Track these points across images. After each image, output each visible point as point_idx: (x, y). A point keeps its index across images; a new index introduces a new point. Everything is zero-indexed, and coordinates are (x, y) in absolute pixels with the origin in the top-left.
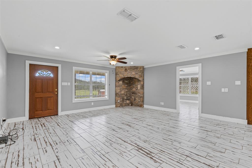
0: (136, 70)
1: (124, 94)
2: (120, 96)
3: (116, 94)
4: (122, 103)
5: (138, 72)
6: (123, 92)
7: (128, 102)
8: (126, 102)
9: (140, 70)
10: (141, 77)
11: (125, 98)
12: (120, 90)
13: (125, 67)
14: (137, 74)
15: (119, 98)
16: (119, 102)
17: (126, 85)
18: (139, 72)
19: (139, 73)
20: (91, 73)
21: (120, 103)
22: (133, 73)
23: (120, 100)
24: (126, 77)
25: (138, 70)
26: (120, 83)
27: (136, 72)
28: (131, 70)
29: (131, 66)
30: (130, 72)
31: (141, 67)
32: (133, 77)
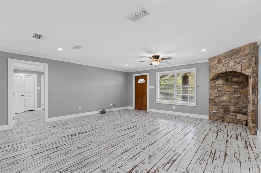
0: (235, 56)
1: (229, 102)
2: (217, 104)
3: (211, 100)
4: (222, 115)
5: (240, 59)
6: (225, 98)
7: (240, 116)
8: (234, 117)
9: (243, 54)
10: (249, 68)
11: (232, 108)
12: (219, 94)
13: (217, 57)
14: (239, 63)
15: (216, 107)
16: (216, 113)
17: (236, 86)
18: (242, 58)
19: (243, 61)
20: (176, 74)
21: (217, 115)
22: (232, 63)
23: (217, 109)
24: (220, 72)
25: (240, 54)
26: (217, 83)
27: (237, 60)
28: (226, 59)
29: (226, 53)
30: (225, 62)
31: (245, 48)
32: (231, 70)
